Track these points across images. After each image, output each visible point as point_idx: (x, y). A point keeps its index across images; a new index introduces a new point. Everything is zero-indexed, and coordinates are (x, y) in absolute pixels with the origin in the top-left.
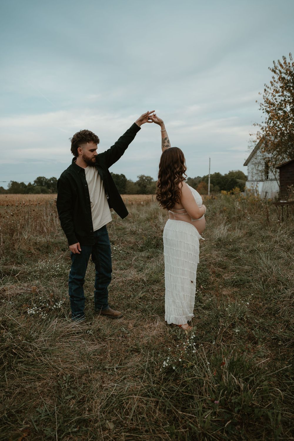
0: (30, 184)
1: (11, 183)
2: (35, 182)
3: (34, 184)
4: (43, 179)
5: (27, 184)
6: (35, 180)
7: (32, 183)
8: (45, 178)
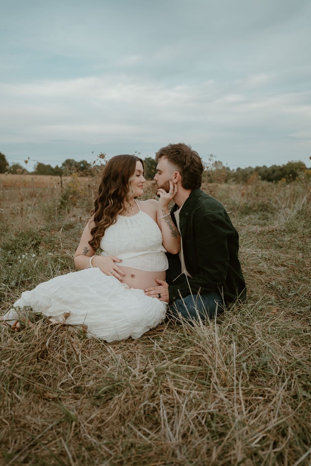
0: (57, 167)
1: (38, 164)
2: (64, 165)
3: (62, 167)
4: (73, 162)
5: (54, 166)
6: (63, 163)
7: (60, 165)
8: (74, 160)
